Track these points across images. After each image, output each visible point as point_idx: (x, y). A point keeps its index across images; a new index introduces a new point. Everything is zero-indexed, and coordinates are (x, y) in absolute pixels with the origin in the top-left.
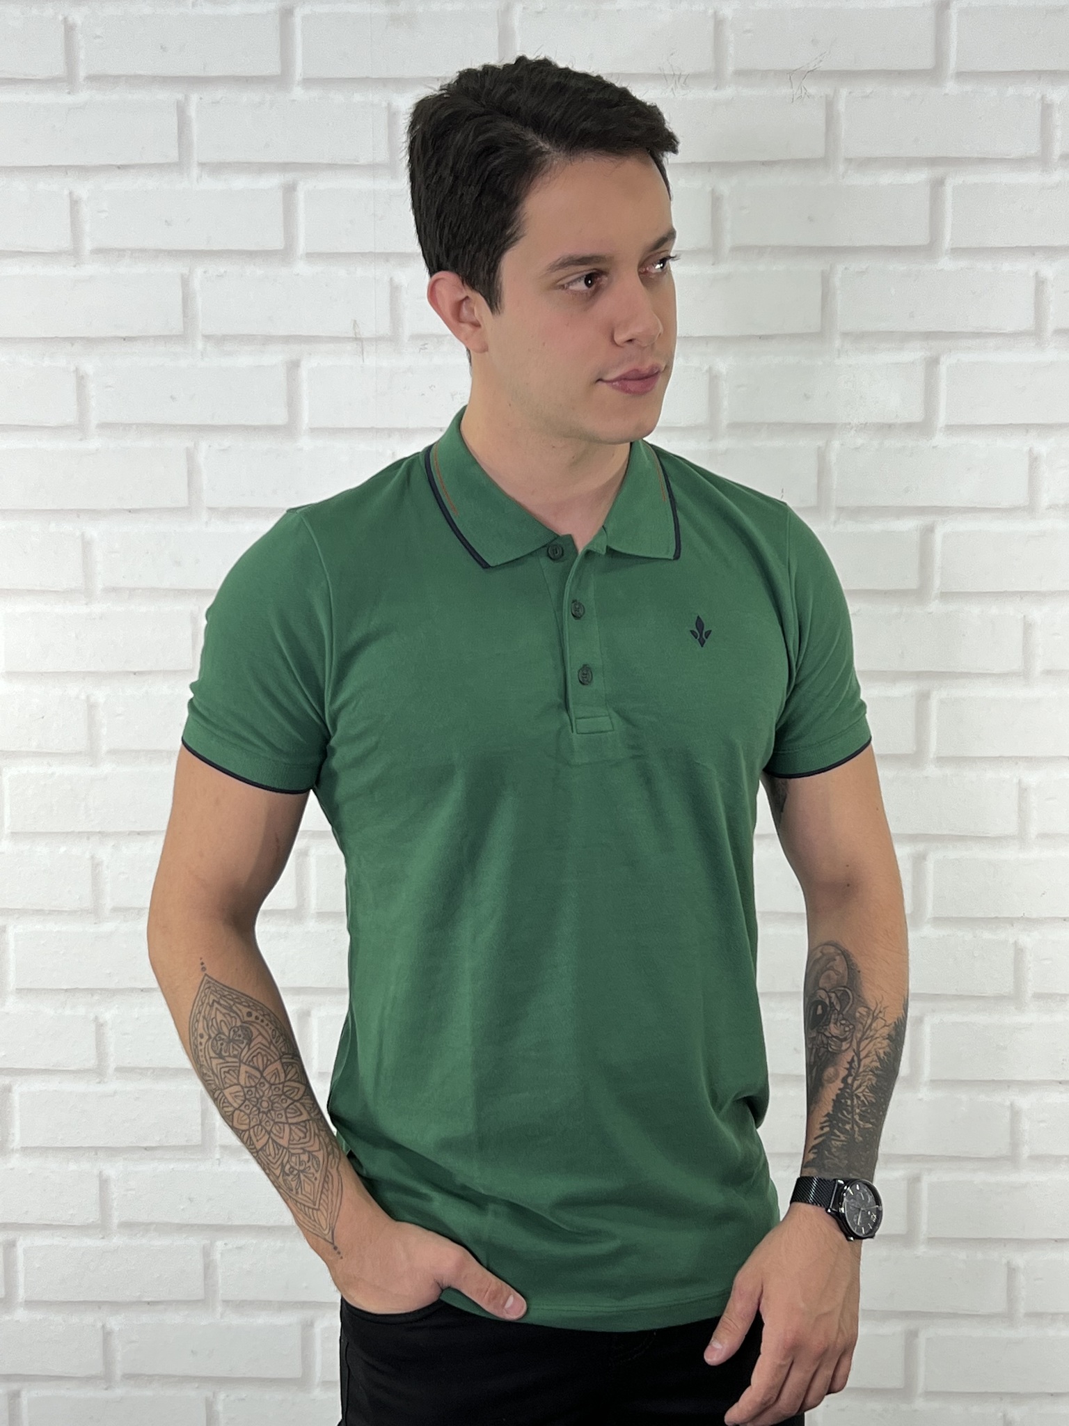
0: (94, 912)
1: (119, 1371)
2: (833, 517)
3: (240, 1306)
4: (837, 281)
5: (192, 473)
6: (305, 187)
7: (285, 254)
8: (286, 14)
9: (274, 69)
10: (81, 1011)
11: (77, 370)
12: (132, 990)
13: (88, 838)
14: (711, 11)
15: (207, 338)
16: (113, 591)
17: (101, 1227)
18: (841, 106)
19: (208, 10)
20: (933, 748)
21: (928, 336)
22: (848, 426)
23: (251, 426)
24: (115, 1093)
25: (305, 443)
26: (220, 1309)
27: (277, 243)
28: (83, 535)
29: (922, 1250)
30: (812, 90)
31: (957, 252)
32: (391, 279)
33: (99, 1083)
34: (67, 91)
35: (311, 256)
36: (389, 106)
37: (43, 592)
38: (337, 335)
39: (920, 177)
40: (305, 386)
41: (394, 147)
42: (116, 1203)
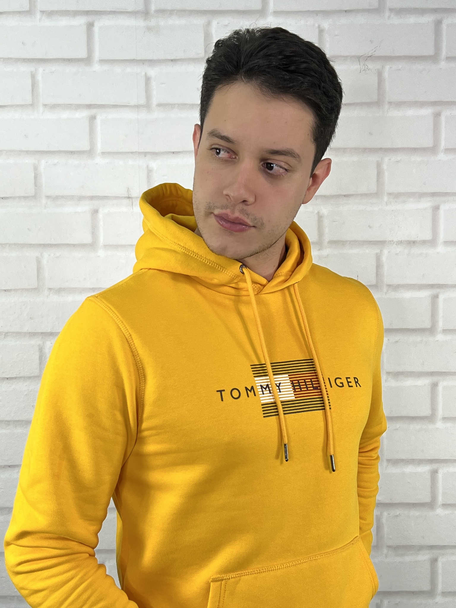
2: (385, 290)
4: (385, 167)
6: (101, 116)
7: (90, 153)
8: (90, 25)
9: (83, 54)
14: (317, 25)
15: (48, 197)
18: (386, 75)
19: (47, 23)
20: (440, 413)
21: (433, 194)
22: (392, 242)
23: (72, 245)
25: (101, 253)
30: (371, 65)
31: (448, 150)
32: (147, 166)
35: (104, 154)
36: (146, 74)
38: (117, 196)
39: (427, 112)
40: (101, 223)
41: (148, 96)
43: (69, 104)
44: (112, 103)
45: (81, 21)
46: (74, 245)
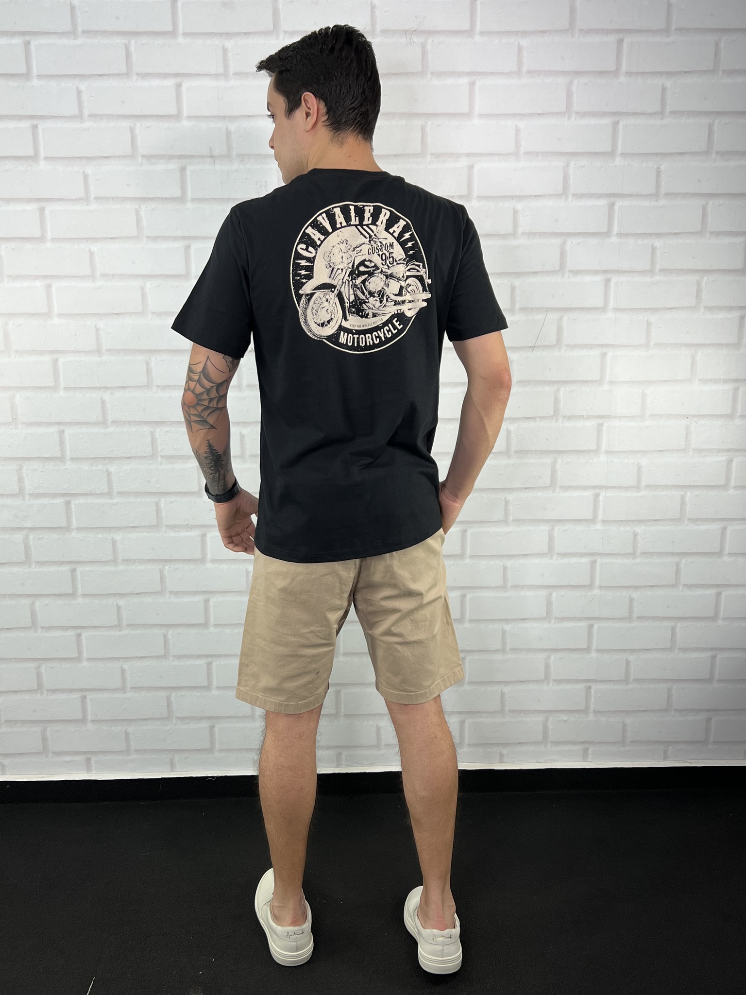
0: (104, 423)
1: (125, 623)
3: (177, 593)
4: (428, 129)
5: (138, 220)
6: (186, 84)
7: (177, 117)
9: (169, 28)
10: (100, 467)
11: (84, 172)
12: (122, 458)
13: (99, 390)
14: (369, 2)
15: (143, 156)
16: (104, 276)
17: (114, 562)
18: (429, 47)
21: (469, 155)
23: (165, 198)
24: (117, 503)
25: (189, 205)
26: (168, 595)
27: (173, 111)
28: (90, 250)
29: (467, 561)
30: (415, 39)
31: (481, 116)
32: (227, 128)
33: (110, 499)
34: (73, 38)
35: (189, 117)
36: (223, 45)
37: (73, 276)
38: (203, 155)
39: (464, 81)
40: (188, 179)
41: (226, 66)
42: (120, 551)
44: (195, 73)
46: (166, 199)
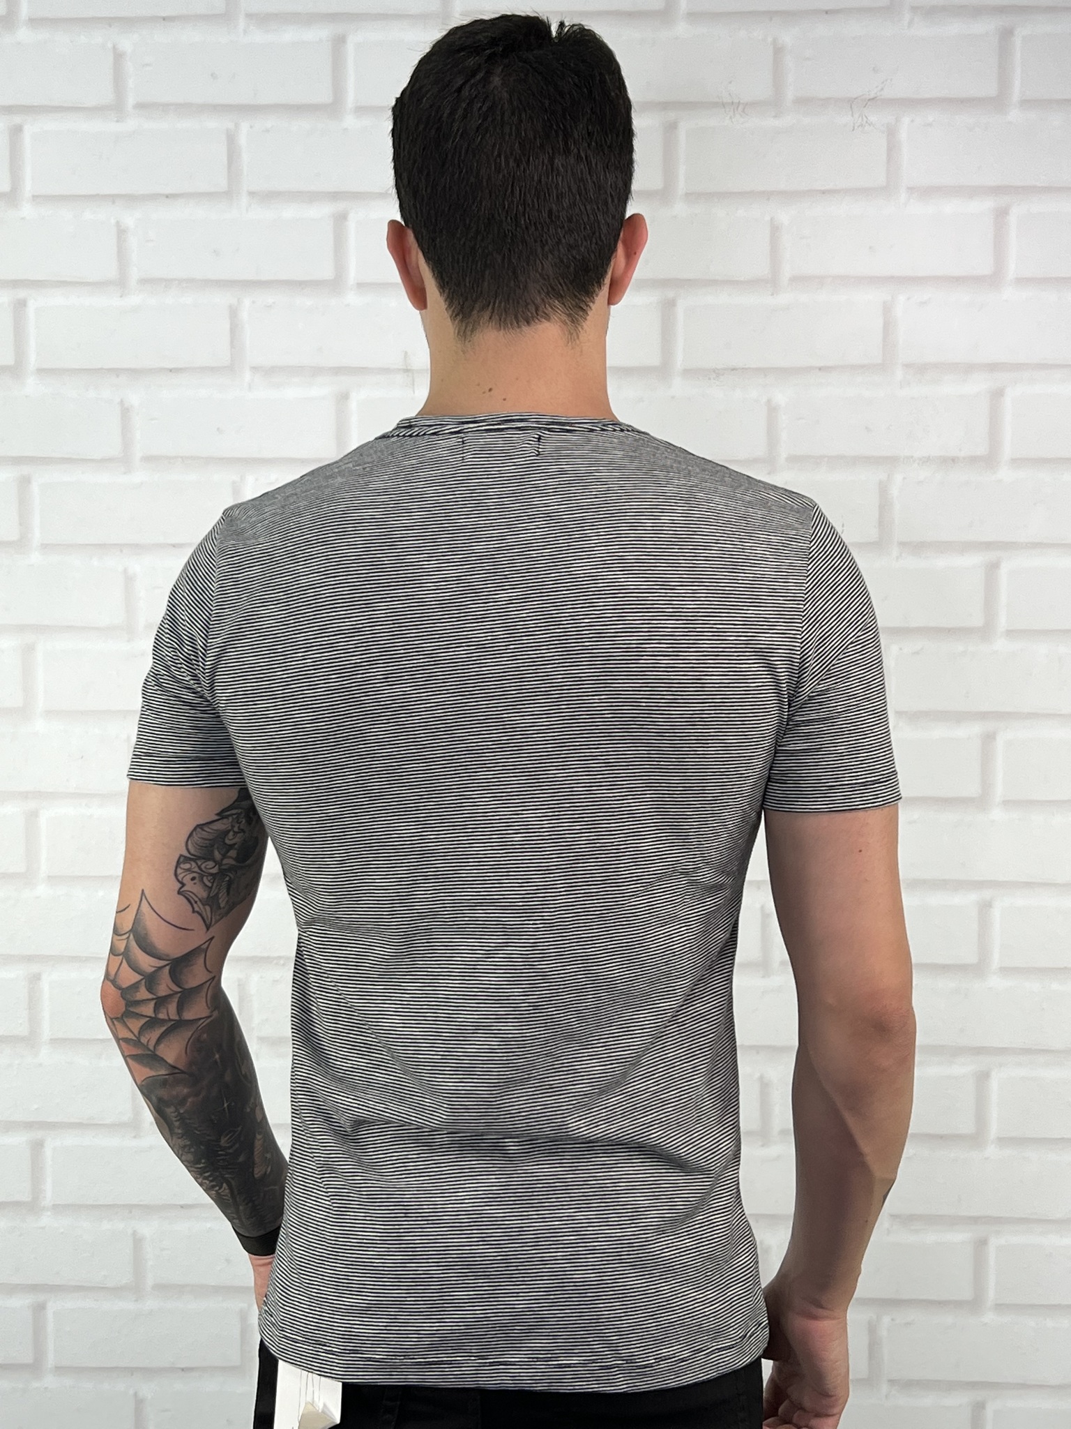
2: (895, 553)
4: (899, 312)
6: (357, 215)
7: (335, 284)
8: (339, 42)
9: (324, 96)
11: (122, 401)
14: (770, 39)
15: (255, 369)
17: (135, 1289)
18: (903, 134)
19: (258, 36)
20: (999, 791)
21: (993, 367)
22: (911, 459)
23: (299, 459)
27: (326, 271)
28: (125, 570)
30: (874, 116)
31: (1021, 282)
33: (135, 1137)
34: (115, 119)
35: (361, 287)
37: (85, 628)
38: (384, 367)
39: (984, 206)
40: (355, 419)
42: (150, 1263)
43: (300, 192)
45: (319, 34)
